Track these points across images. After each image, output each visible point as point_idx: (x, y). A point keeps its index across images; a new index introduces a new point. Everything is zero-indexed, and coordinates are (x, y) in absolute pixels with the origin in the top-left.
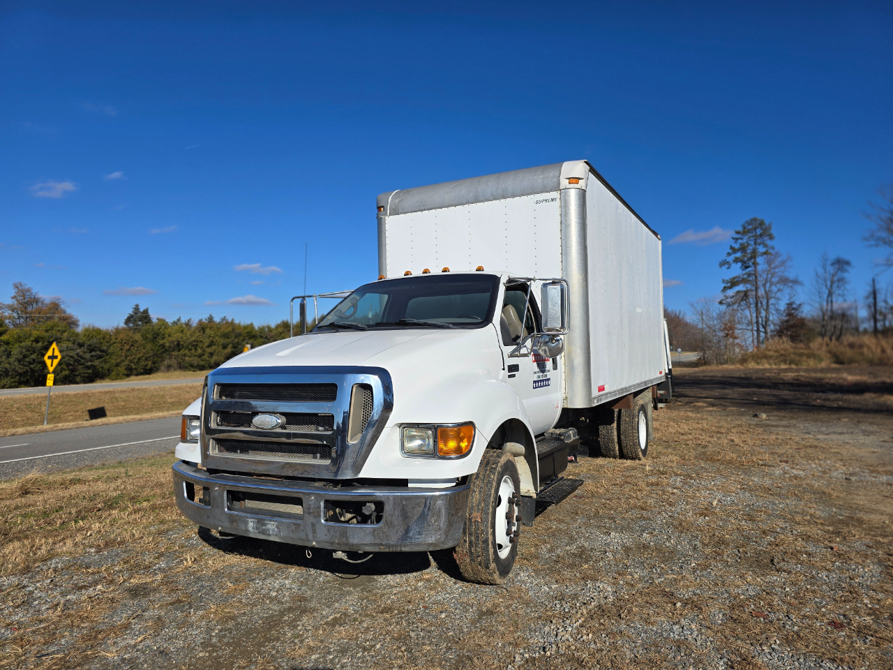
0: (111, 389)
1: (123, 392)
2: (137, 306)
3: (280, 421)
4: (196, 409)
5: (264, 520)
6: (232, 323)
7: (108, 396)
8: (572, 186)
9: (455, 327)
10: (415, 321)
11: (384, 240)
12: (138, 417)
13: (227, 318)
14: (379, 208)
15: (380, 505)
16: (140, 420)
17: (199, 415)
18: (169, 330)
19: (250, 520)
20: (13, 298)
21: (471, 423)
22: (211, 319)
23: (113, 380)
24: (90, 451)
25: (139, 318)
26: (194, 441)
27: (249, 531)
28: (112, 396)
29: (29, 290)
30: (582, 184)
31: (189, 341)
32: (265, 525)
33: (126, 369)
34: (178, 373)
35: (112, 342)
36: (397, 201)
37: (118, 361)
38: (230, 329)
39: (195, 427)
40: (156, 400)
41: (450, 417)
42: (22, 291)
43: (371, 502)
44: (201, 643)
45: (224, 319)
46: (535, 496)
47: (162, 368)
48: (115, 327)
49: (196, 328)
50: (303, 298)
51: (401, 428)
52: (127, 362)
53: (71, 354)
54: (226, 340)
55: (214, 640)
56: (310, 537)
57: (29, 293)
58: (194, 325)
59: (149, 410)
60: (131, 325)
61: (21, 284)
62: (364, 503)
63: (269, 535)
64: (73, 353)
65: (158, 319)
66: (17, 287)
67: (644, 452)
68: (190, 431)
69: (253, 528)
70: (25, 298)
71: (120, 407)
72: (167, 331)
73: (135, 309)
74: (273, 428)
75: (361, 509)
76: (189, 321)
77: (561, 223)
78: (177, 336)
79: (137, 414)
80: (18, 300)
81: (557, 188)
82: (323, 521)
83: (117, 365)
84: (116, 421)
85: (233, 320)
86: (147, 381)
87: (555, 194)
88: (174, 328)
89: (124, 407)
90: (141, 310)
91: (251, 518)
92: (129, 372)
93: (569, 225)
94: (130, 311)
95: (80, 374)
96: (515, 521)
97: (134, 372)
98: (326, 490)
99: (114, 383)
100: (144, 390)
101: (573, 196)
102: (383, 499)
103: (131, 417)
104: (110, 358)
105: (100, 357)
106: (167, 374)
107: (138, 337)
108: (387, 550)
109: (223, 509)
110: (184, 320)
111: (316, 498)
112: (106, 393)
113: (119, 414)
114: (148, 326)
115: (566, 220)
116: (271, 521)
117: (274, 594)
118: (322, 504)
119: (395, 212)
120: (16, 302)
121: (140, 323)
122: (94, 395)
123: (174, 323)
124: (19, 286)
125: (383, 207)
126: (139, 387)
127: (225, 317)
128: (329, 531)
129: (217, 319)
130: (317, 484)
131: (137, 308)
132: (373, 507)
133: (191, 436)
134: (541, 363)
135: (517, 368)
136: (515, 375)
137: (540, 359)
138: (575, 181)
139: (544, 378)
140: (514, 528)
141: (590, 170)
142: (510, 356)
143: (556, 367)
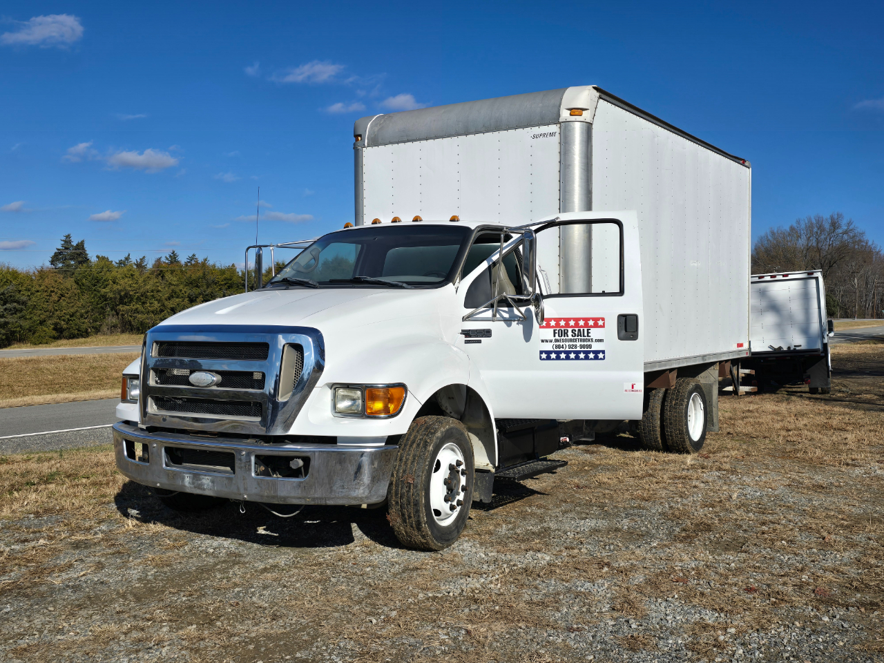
0: (34, 357)
1: (50, 361)
2: (68, 236)
3: (215, 379)
4: (135, 368)
5: (199, 475)
6: (204, 264)
7: (30, 366)
8: (573, 118)
9: (410, 286)
10: (369, 279)
11: (360, 176)
12: (72, 396)
13: (197, 257)
14: (357, 136)
15: (307, 460)
16: (74, 400)
17: (138, 373)
18: (114, 273)
19: (186, 475)
21: (402, 386)
22: (173, 258)
23: (36, 344)
24: (9, 439)
25: (71, 255)
26: (133, 401)
27: (185, 486)
28: (36, 366)
30: (586, 116)
31: (142, 290)
32: (200, 480)
33: (54, 329)
34: (125, 336)
35: (33, 289)
36: (376, 129)
37: (43, 317)
38: (200, 274)
39: (135, 387)
40: (96, 374)
41: (381, 378)
43: (299, 457)
44: (138, 579)
45: (193, 257)
46: (493, 470)
47: (105, 328)
48: (39, 268)
49: (152, 273)
50: (260, 247)
51: (333, 389)
52: (54, 320)
54: (194, 290)
55: (150, 577)
56: (242, 491)
58: (150, 266)
59: (87, 388)
60: (60, 265)
62: (292, 458)
63: (204, 489)
65: (98, 257)
67: (698, 446)
68: (130, 391)
69: (189, 483)
71: (47, 382)
72: (109, 276)
73: (65, 241)
74: (209, 385)
75: (289, 464)
76: (142, 259)
77: (560, 162)
78: (124, 283)
79: (70, 392)
81: (556, 120)
82: (253, 474)
83: (42, 323)
84: (42, 401)
85: (206, 260)
86: (83, 347)
87: (554, 128)
88: (121, 270)
89: (52, 383)
90: (74, 244)
91: (187, 473)
92: (60, 334)
93: (569, 165)
94: (59, 245)
96: (460, 490)
97: (66, 333)
98: (257, 446)
99: (37, 348)
100: (80, 360)
101: (577, 130)
102: (308, 454)
103: (62, 396)
104: (31, 313)
105: (16, 311)
106: (111, 338)
107: (70, 282)
108: (312, 503)
109: (161, 465)
110: (134, 259)
111: (247, 452)
112: (28, 362)
113: (46, 391)
114: (83, 268)
115: (565, 160)
116: (206, 475)
117: (212, 551)
118: (253, 459)
119: (375, 142)
121: (72, 262)
122: (12, 365)
123: (121, 263)
125: (360, 136)
126: (72, 356)
127: (194, 255)
128: (258, 484)
129: (183, 259)
130: (249, 441)
131: (67, 241)
132: (301, 463)
133: (132, 396)
134: (570, 330)
135: (487, 333)
136: (479, 342)
137: (567, 325)
138: (576, 111)
139: (578, 349)
140: (459, 497)
141: (600, 97)
142: (466, 319)
143: (633, 336)
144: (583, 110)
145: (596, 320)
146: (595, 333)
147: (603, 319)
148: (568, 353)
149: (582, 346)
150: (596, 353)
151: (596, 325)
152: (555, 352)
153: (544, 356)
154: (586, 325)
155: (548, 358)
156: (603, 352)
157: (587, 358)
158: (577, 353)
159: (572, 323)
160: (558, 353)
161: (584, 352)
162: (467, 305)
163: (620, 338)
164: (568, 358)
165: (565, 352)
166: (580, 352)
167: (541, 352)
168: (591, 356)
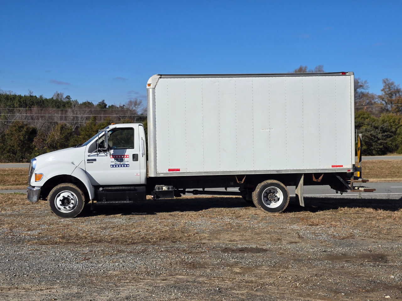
8: (149, 87)
20: (382, 90)
21: (42, 174)
29: (392, 84)
30: (152, 86)
42: (388, 85)
53: (366, 135)
57: (393, 86)
61: (387, 80)
64: (368, 134)
66: (385, 82)
70: (390, 90)
80: (385, 92)
95: (374, 149)
104: (398, 137)
105: (390, 136)
120: (384, 93)
124: (386, 81)
134: (119, 159)
135: (95, 160)
136: (93, 162)
137: (118, 157)
139: (122, 164)
140: (70, 206)
141: (160, 78)
142: (89, 156)
143: (137, 160)
144: (150, 84)
146: (126, 159)
147: (128, 155)
150: (127, 165)
151: (127, 157)
152: (115, 165)
154: (124, 157)
155: (113, 167)
156: (129, 165)
159: (120, 157)
161: (123, 165)
162: (89, 152)
163: (133, 161)
164: (119, 167)
165: (118, 165)
166: (122, 165)
167: (111, 165)
168: (125, 166)
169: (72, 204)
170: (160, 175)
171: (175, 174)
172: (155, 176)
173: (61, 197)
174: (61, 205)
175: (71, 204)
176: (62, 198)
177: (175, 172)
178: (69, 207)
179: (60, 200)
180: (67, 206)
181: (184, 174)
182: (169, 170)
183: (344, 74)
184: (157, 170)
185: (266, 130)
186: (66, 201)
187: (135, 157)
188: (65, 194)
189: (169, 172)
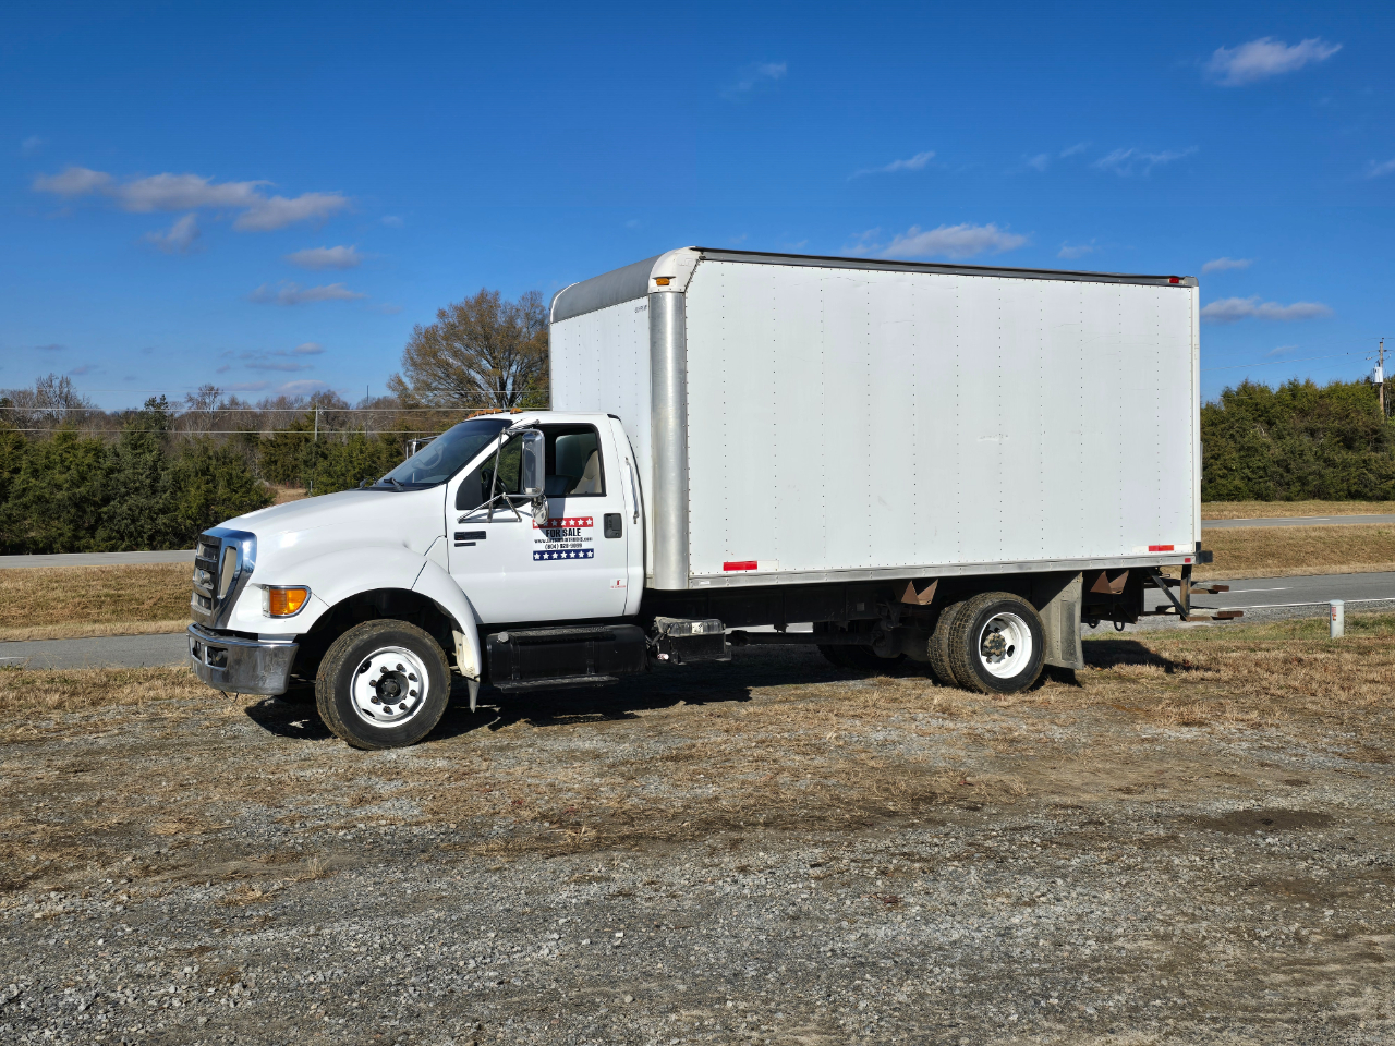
8: (658, 289)
21: (304, 588)
30: (675, 285)
36: (559, 303)
81: (640, 293)
82: (206, 663)
87: (644, 301)
101: (669, 302)
118: (206, 649)
119: (556, 318)
134: (560, 530)
135: (482, 535)
136: (474, 544)
137: (557, 526)
138: (664, 281)
139: (569, 548)
140: (403, 701)
141: (703, 259)
142: (462, 521)
143: (618, 534)
144: (669, 278)
145: (585, 519)
146: (584, 532)
147: (591, 518)
148: (559, 552)
149: (574, 545)
150: (586, 551)
151: (585, 525)
152: (548, 552)
153: (537, 556)
154: (576, 525)
155: (542, 558)
156: (592, 550)
157: (577, 557)
158: (568, 552)
160: (550, 553)
161: (575, 551)
162: (460, 506)
163: (606, 536)
164: (559, 557)
165: (557, 552)
166: (571, 551)
167: (535, 553)
168: (581, 554)
169: (413, 693)
170: (698, 584)
171: (743, 580)
172: (686, 588)
173: (374, 673)
174: (374, 701)
175: (408, 695)
176: (378, 676)
177: (743, 572)
178: (403, 707)
179: (372, 683)
180: (394, 703)
181: (771, 580)
182: (728, 567)
183: (1175, 281)
184: (691, 568)
185: (992, 439)
186: (388, 684)
187: (613, 525)
188: (387, 660)
189: (725, 573)
